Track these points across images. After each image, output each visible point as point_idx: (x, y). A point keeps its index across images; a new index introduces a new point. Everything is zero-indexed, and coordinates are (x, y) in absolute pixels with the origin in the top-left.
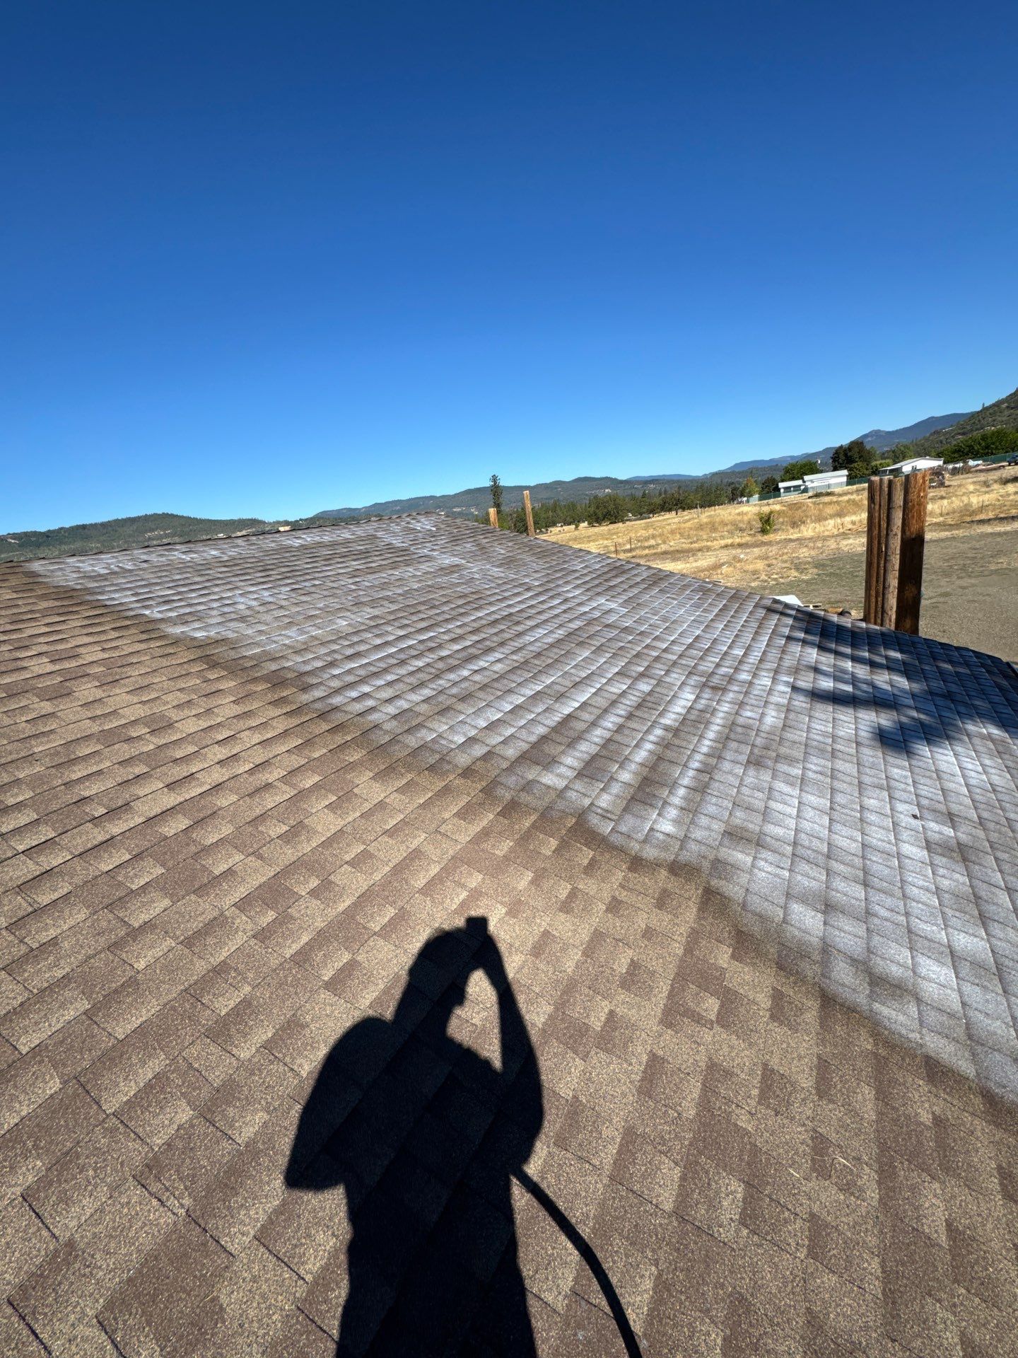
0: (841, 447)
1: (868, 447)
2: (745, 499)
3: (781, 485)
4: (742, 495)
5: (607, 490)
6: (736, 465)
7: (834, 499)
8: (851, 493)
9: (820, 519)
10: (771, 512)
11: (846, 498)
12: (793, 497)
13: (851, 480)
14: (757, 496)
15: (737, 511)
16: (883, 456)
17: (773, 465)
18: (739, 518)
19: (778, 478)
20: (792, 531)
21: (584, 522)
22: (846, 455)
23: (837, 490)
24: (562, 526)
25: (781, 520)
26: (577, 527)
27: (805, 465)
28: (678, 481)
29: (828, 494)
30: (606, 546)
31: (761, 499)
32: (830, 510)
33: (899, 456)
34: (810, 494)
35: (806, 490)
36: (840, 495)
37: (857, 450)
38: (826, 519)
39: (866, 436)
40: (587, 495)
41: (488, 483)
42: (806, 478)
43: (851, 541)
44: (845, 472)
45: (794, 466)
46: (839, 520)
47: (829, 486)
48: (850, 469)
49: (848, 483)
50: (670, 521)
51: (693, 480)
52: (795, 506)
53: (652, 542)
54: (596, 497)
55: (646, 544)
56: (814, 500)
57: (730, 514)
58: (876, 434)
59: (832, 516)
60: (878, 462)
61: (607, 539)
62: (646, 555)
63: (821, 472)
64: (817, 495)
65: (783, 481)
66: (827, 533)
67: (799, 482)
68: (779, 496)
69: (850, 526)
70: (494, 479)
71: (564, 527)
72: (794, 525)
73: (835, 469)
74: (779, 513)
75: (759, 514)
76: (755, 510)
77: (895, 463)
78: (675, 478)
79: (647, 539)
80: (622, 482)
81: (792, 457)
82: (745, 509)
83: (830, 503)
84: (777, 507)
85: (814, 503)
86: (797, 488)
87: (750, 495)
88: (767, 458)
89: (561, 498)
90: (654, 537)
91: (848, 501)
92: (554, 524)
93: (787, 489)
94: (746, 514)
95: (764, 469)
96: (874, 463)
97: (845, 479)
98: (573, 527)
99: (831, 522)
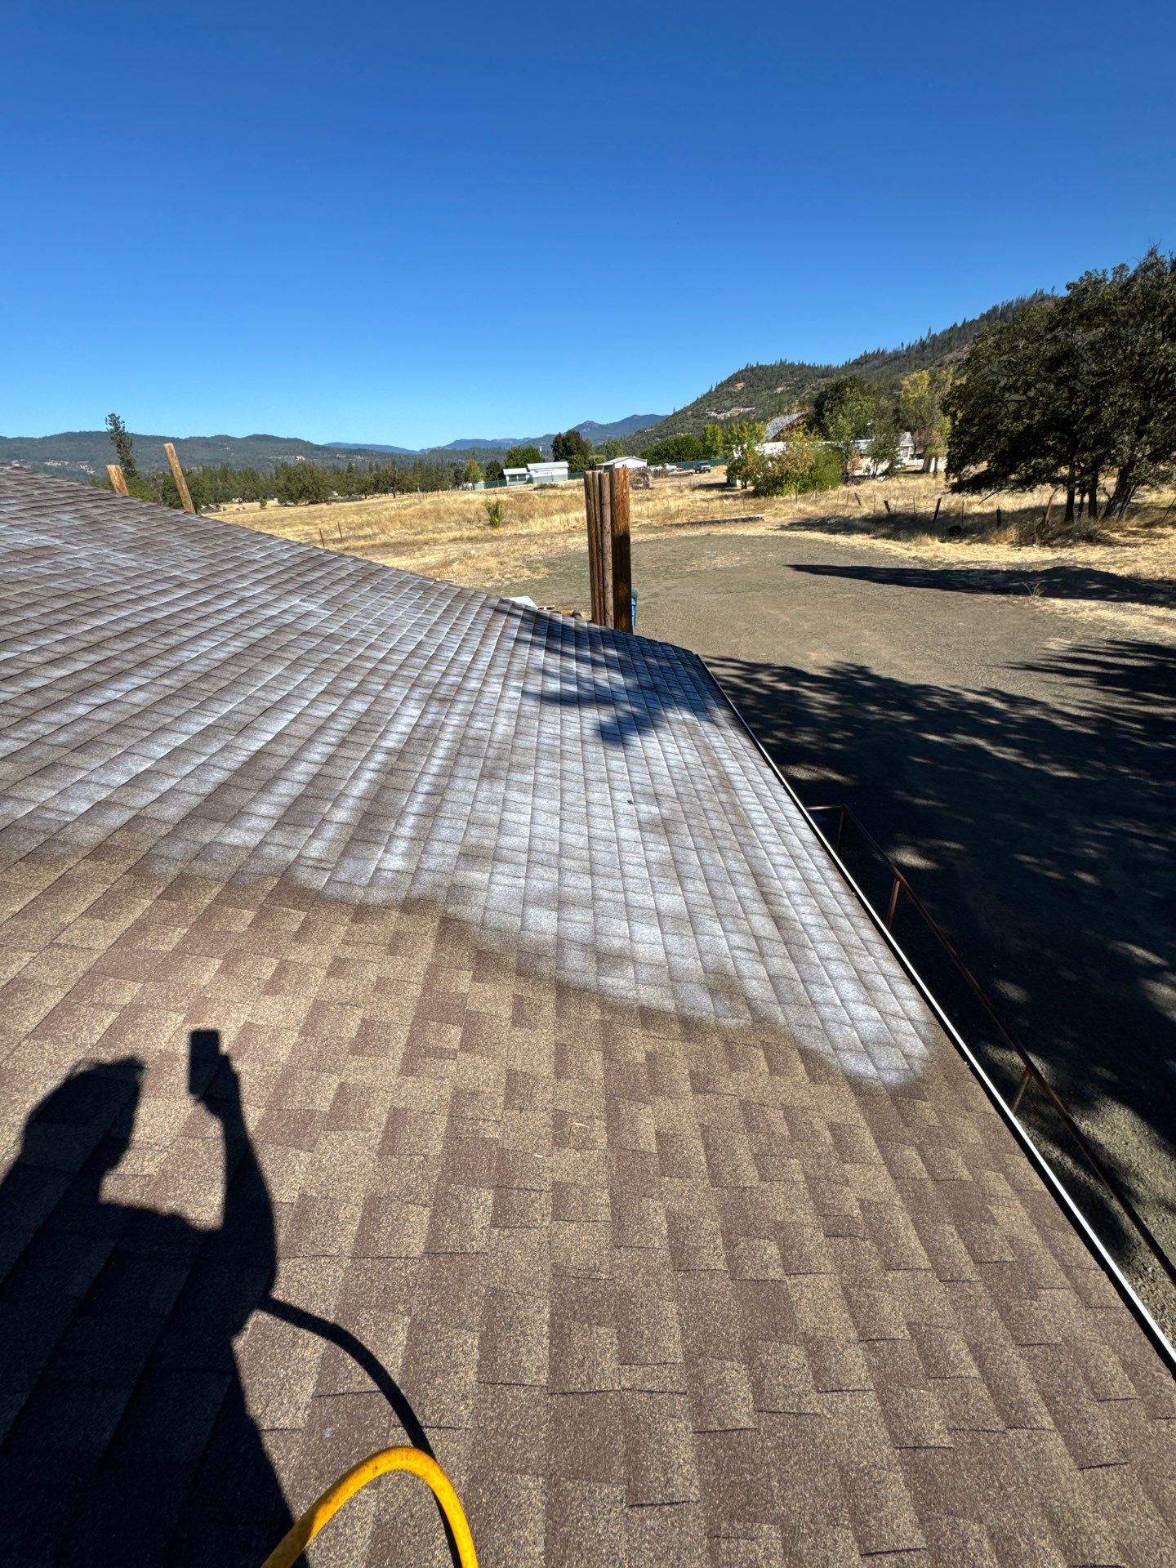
0: (560, 435)
1: (584, 439)
2: (470, 485)
3: (507, 472)
4: (467, 480)
5: (299, 458)
6: (456, 442)
7: (558, 492)
8: (573, 488)
9: (547, 514)
10: (498, 502)
11: (568, 492)
12: (519, 487)
13: (573, 473)
14: (482, 482)
15: (463, 498)
16: (598, 451)
17: (495, 447)
18: (466, 507)
19: (502, 463)
20: (521, 525)
21: (272, 498)
22: (565, 445)
23: (560, 483)
24: (240, 502)
25: (509, 512)
26: (263, 505)
27: (528, 451)
28: (391, 455)
29: (553, 487)
30: (307, 534)
31: (487, 486)
32: (556, 505)
33: (611, 453)
34: (536, 485)
35: (530, 481)
36: (563, 489)
37: (574, 440)
38: (552, 514)
39: (581, 426)
40: (271, 461)
41: (105, 427)
42: (530, 466)
43: (576, 539)
44: (565, 464)
45: (517, 450)
46: (564, 516)
47: (552, 478)
48: (570, 462)
49: (571, 477)
50: (387, 505)
51: (409, 455)
52: (521, 498)
53: (368, 531)
54: (284, 465)
55: (361, 533)
56: (539, 492)
57: (455, 501)
58: (589, 425)
59: (558, 512)
60: (595, 457)
61: (308, 524)
62: (362, 547)
63: (544, 461)
64: (542, 487)
65: (507, 467)
66: (554, 530)
67: (523, 471)
68: (505, 485)
69: (575, 524)
70: (114, 420)
71: (244, 504)
72: (523, 518)
73: (556, 460)
74: (507, 503)
75: (486, 503)
76: (482, 498)
77: (609, 460)
78: (388, 451)
79: (361, 526)
80: (318, 448)
81: (514, 440)
82: (470, 496)
83: (555, 497)
84: (504, 497)
85: (540, 496)
86: (522, 476)
87: (475, 481)
88: (489, 438)
89: (232, 462)
90: (369, 524)
91: (571, 496)
92: (227, 499)
93: (513, 477)
94: (473, 502)
95: (486, 451)
96: (590, 457)
97: (566, 472)
98: (257, 504)
99: (557, 518)
